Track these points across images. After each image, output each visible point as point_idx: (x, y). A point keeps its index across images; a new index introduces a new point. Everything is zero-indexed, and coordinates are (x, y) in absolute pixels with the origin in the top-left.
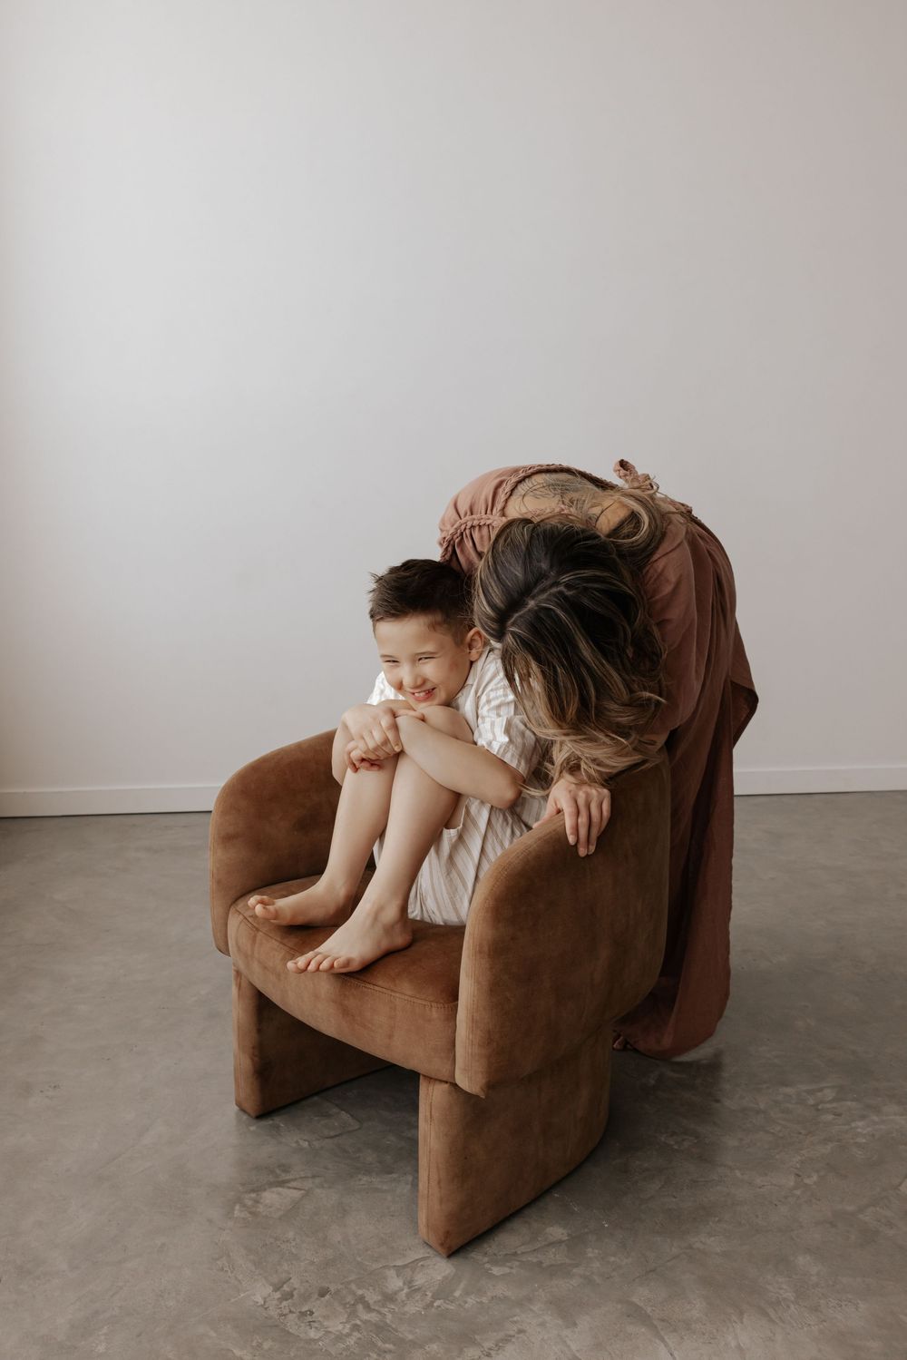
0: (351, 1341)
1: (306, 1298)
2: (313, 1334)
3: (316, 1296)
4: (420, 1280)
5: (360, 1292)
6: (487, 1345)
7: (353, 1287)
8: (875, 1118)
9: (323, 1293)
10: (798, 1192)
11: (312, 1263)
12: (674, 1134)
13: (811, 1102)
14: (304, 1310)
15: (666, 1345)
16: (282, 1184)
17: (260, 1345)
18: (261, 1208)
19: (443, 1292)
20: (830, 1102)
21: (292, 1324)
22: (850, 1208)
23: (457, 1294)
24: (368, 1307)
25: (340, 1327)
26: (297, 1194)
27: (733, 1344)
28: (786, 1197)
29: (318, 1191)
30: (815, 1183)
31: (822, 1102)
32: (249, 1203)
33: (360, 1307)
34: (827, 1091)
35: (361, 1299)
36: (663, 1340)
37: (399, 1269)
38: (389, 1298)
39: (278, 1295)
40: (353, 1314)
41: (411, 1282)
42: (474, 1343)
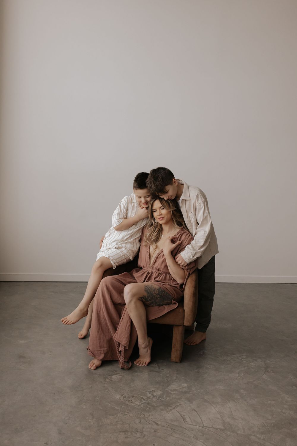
0: (142, 406)
1: (129, 398)
2: (133, 405)
3: (131, 397)
4: (155, 394)
5: (141, 397)
6: (173, 407)
7: (140, 396)
8: (256, 362)
9: (133, 397)
10: (239, 377)
11: (128, 391)
12: (208, 365)
13: (240, 358)
14: (129, 400)
15: (213, 407)
16: (116, 374)
17: (121, 407)
18: (113, 379)
19: (161, 396)
20: (245, 358)
21: (127, 402)
22: (251, 381)
23: (164, 397)
24: (144, 399)
25: (139, 403)
26: (121, 377)
27: (228, 407)
28: (237, 378)
29: (126, 376)
30: (243, 376)
31: (243, 359)
32: (110, 378)
33: (142, 399)
34: (244, 356)
35: (142, 398)
36: (212, 406)
37: (150, 392)
38: (149, 398)
39: (122, 397)
40: (141, 401)
41: (153, 394)
42: (170, 406)
